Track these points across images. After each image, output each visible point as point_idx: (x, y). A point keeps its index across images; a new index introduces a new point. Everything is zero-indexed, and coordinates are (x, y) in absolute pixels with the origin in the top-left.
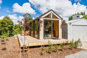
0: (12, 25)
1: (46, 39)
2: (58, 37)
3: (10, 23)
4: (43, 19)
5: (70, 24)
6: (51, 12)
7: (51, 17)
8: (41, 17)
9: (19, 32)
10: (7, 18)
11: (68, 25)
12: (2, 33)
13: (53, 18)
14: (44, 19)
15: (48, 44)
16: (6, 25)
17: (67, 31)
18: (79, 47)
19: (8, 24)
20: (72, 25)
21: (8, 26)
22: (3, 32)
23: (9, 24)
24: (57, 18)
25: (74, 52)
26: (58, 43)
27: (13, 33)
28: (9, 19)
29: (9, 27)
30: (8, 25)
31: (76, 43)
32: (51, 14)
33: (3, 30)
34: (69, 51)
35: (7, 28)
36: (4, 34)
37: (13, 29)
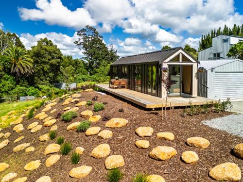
0: (59, 60)
1: (171, 96)
2: (191, 93)
3: (55, 55)
4: (167, 64)
5: (212, 71)
6: (181, 51)
7: (181, 60)
8: (165, 61)
9: (73, 76)
10: (47, 43)
11: (209, 72)
12: (36, 78)
13: (183, 61)
14: (169, 63)
15: (189, 105)
16: (47, 61)
17: (206, 82)
18: (228, 110)
19: (50, 57)
20: (216, 72)
21: (50, 62)
22: (39, 77)
23: (53, 58)
24: (190, 61)
25: (221, 116)
26: (202, 104)
27: (59, 78)
29: (52, 65)
30: (49, 60)
31: (224, 104)
32: (181, 54)
34: (214, 114)
36: (42, 80)
37: (61, 69)
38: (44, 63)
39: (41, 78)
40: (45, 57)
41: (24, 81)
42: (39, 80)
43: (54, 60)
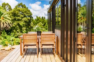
3: (26, 15)
10: (22, 6)
16: (20, 18)
19: (23, 16)
28: (25, 7)
29: (25, 22)
30: (23, 18)
33: (16, 26)
35: (22, 23)
36: (18, 32)
37: (31, 25)
38: (19, 20)
39: (17, 31)
40: (19, 16)
41: (4, 33)
42: (16, 32)
43: (25, 18)
